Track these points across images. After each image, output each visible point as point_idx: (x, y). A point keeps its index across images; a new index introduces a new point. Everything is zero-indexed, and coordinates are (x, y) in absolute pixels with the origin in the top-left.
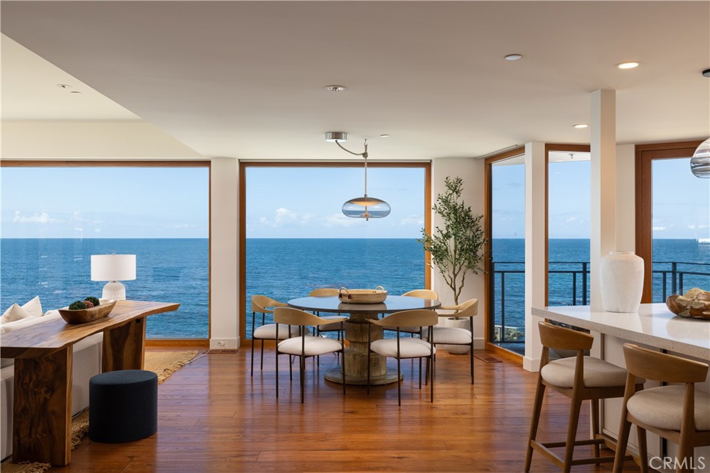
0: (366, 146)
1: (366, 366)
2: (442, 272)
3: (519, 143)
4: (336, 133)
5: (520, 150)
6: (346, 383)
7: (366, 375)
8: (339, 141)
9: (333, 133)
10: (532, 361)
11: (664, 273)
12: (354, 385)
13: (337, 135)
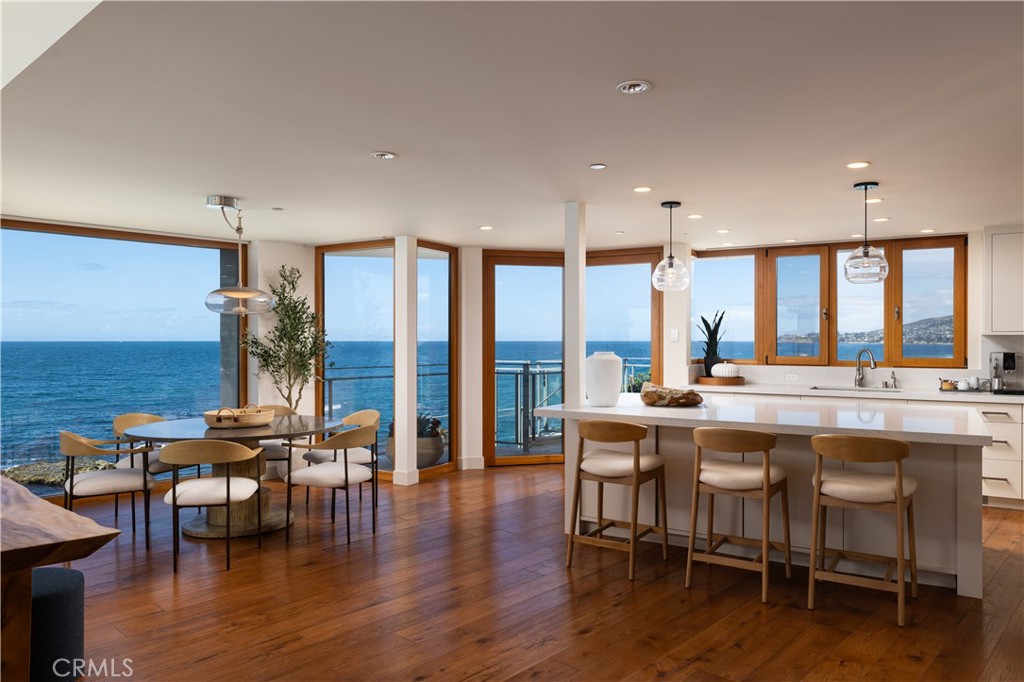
0: (240, 218)
1: (256, 509)
2: (276, 382)
3: (388, 234)
4: (226, 198)
5: (389, 242)
6: (232, 535)
7: (256, 521)
8: (226, 209)
9: (221, 197)
10: (408, 474)
11: (517, 374)
12: (246, 537)
13: (226, 201)
